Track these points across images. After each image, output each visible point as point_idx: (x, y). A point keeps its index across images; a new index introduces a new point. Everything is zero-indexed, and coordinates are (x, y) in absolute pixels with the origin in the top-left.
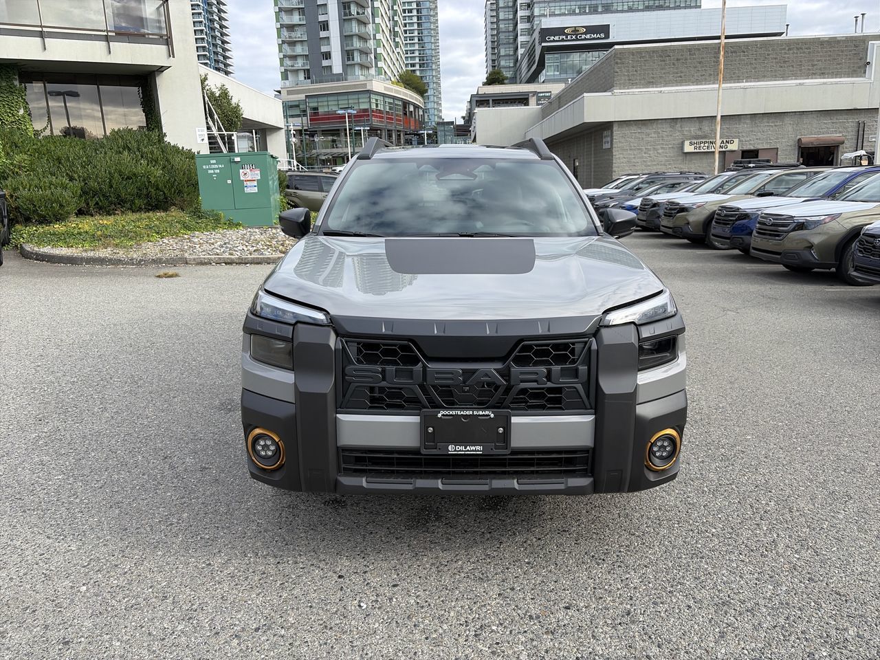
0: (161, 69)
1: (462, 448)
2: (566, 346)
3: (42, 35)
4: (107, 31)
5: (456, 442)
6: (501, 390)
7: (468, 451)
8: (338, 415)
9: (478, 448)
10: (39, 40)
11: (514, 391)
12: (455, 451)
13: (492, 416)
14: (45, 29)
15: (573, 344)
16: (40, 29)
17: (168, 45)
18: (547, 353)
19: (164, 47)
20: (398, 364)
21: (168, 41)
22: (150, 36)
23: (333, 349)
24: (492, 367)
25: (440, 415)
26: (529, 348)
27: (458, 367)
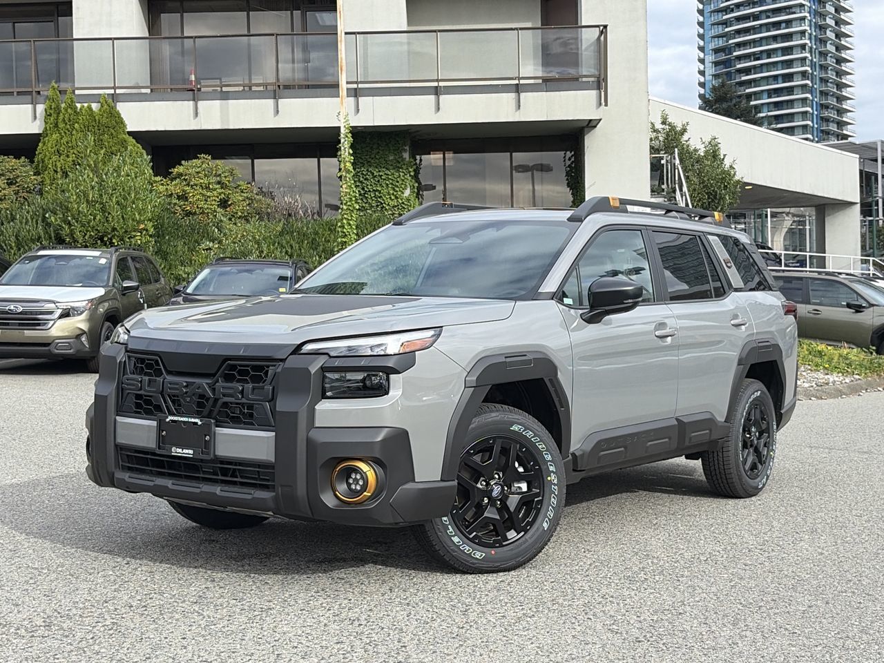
0: (591, 125)
1: (180, 450)
2: (260, 368)
3: (437, 91)
4: (519, 79)
5: (178, 446)
6: (211, 402)
7: (184, 453)
8: (117, 417)
9: (191, 452)
10: (432, 98)
11: (220, 402)
12: (176, 452)
13: (200, 423)
14: (442, 84)
15: (268, 367)
16: (435, 84)
17: (599, 88)
18: (246, 373)
19: (594, 93)
20: (153, 376)
21: (600, 83)
22: (584, 79)
23: (118, 361)
24: (204, 382)
25: (168, 420)
26: (233, 367)
27: (183, 380)
